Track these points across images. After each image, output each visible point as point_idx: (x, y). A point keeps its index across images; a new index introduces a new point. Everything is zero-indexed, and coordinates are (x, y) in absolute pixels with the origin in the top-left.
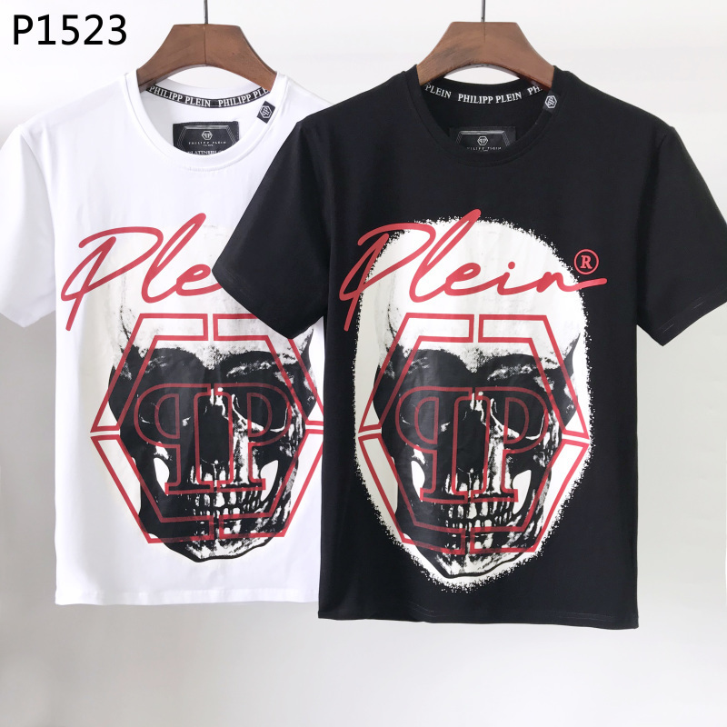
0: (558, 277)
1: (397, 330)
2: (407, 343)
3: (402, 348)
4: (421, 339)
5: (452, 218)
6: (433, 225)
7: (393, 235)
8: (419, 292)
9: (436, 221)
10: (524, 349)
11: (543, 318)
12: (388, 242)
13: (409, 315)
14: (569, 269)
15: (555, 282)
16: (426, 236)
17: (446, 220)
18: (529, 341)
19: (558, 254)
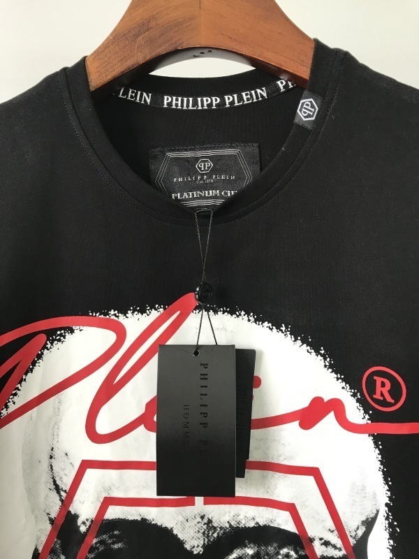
0: (336, 406)
1: (67, 488)
2: (85, 508)
3: (76, 517)
4: (108, 502)
5: (153, 307)
6: (122, 319)
7: (53, 336)
8: (103, 427)
9: (125, 314)
10: (284, 521)
11: (314, 472)
12: (45, 347)
13: (86, 465)
14: (354, 395)
15: (332, 414)
16: (110, 337)
17: (142, 311)
18: (291, 508)
19: (334, 368)
